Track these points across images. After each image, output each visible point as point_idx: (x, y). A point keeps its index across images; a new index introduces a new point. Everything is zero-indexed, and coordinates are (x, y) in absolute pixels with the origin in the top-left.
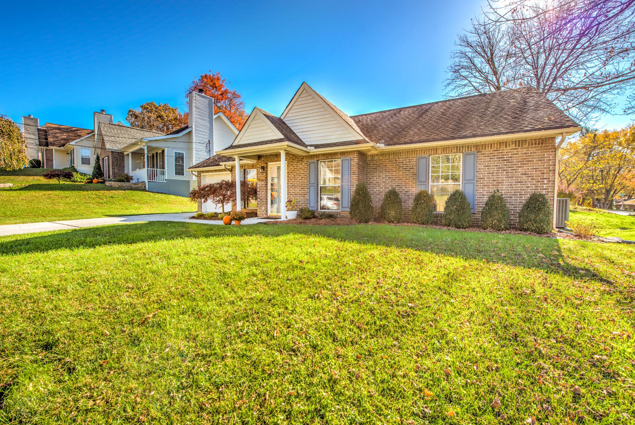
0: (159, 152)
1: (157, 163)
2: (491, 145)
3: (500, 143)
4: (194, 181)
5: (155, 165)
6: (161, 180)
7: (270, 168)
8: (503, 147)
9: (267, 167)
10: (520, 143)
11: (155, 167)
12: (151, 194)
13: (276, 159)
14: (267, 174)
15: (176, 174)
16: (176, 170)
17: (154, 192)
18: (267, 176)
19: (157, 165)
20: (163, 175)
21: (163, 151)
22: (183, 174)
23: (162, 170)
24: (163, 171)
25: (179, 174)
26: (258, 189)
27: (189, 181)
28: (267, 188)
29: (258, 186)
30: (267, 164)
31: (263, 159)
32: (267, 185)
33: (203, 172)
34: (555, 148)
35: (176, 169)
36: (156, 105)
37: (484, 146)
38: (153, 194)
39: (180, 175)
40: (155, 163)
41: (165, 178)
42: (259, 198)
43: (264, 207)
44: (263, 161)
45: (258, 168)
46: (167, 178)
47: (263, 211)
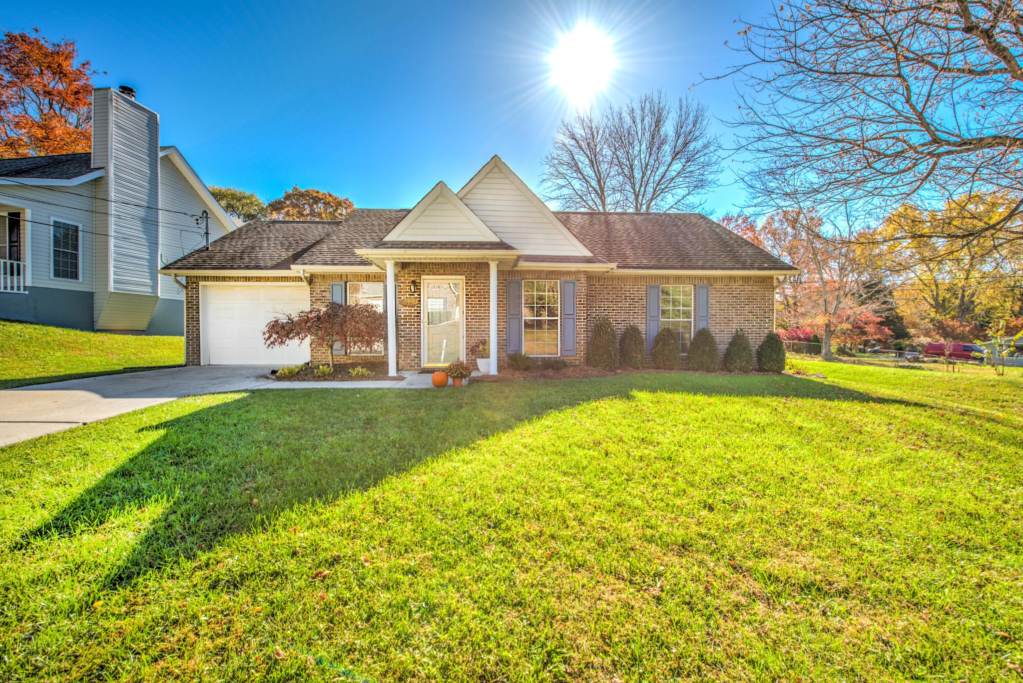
2: (722, 278)
3: (731, 278)
4: (111, 293)
6: (12, 288)
7: (426, 285)
8: (732, 283)
9: (420, 283)
10: (746, 279)
13: (441, 271)
14: (420, 295)
15: (57, 274)
16: (55, 265)
18: (420, 298)
20: (12, 274)
22: (75, 276)
23: (15, 263)
24: (19, 266)
25: (66, 275)
26: (401, 321)
27: (93, 293)
28: (420, 319)
29: (402, 315)
30: (420, 277)
31: (412, 269)
32: (420, 313)
34: (773, 288)
35: (56, 263)
37: (715, 279)
39: (67, 277)
41: (24, 282)
42: (404, 337)
43: (415, 352)
44: (413, 271)
45: (402, 283)
46: (29, 283)
47: (412, 360)
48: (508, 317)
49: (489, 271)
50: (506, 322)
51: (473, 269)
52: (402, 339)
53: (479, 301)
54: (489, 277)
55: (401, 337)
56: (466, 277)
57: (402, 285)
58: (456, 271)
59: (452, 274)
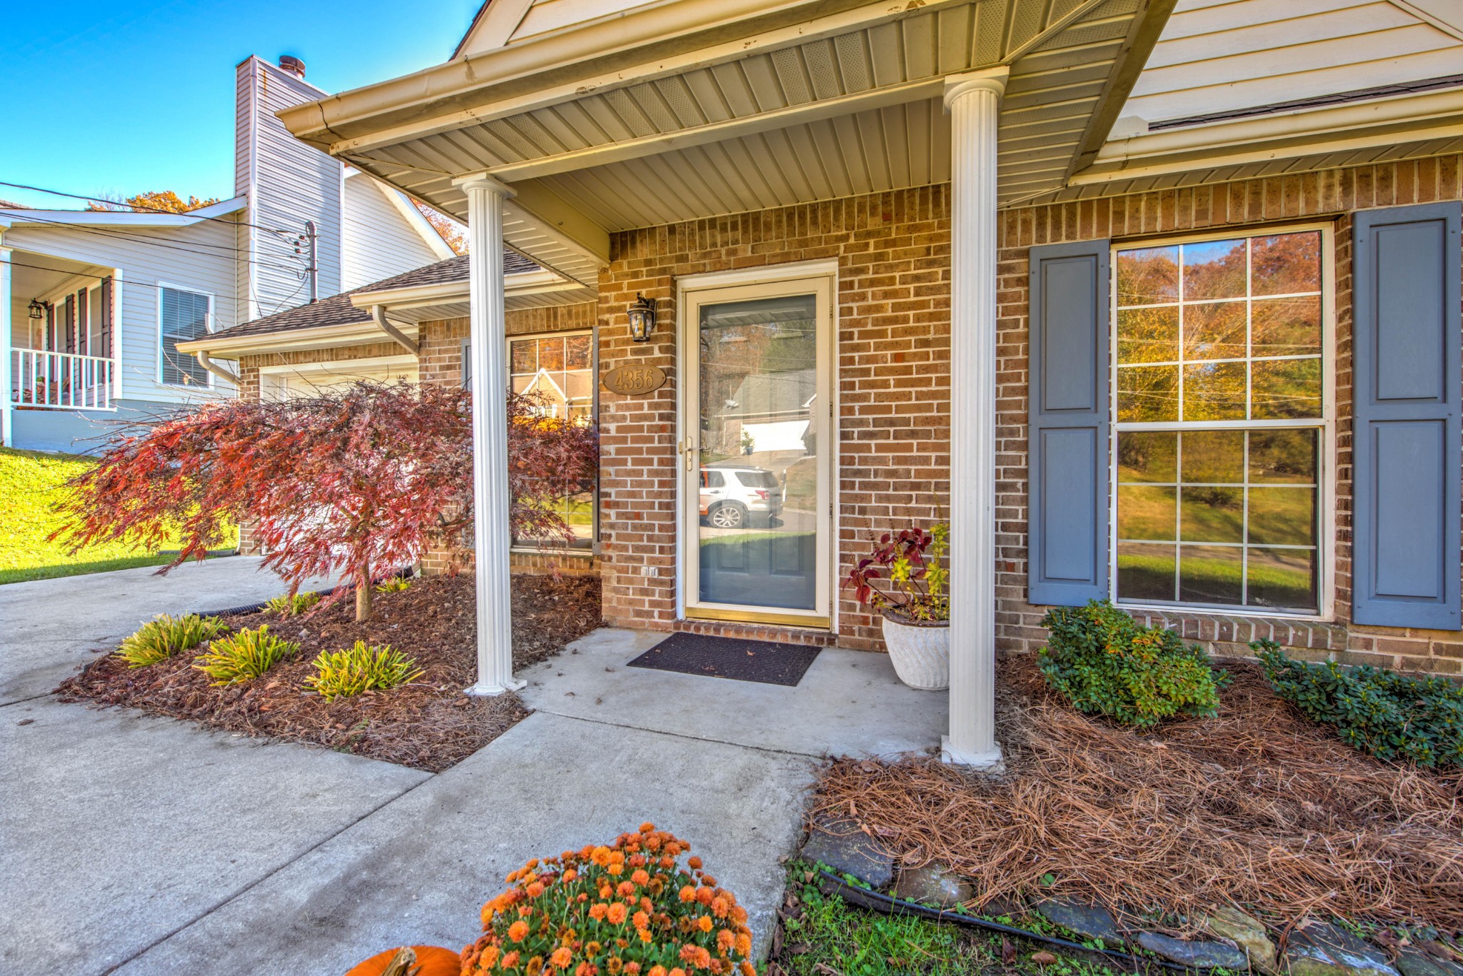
0: (91, 288)
1: (83, 335)
5: (77, 342)
6: (101, 403)
7: (693, 312)
9: (672, 305)
11: (77, 348)
12: (21, 462)
13: (746, 251)
14: (672, 350)
15: (167, 378)
17: (39, 455)
18: (673, 361)
19: (83, 342)
20: (102, 381)
21: (107, 282)
23: (101, 360)
24: (105, 364)
26: (610, 449)
28: (672, 440)
29: (612, 427)
30: (674, 283)
31: (644, 251)
32: (671, 417)
33: (269, 358)
35: (166, 359)
36: (179, 202)
38: (33, 463)
40: (77, 336)
41: (111, 393)
42: (617, 505)
43: (652, 561)
44: (648, 262)
45: (611, 310)
46: (118, 394)
47: (644, 592)
48: (1035, 420)
49: (947, 224)
50: (1025, 446)
51: (874, 223)
52: (612, 512)
53: (898, 358)
54: (946, 249)
55: (608, 505)
56: (843, 261)
57: (611, 317)
58: (804, 243)
59: (785, 259)
